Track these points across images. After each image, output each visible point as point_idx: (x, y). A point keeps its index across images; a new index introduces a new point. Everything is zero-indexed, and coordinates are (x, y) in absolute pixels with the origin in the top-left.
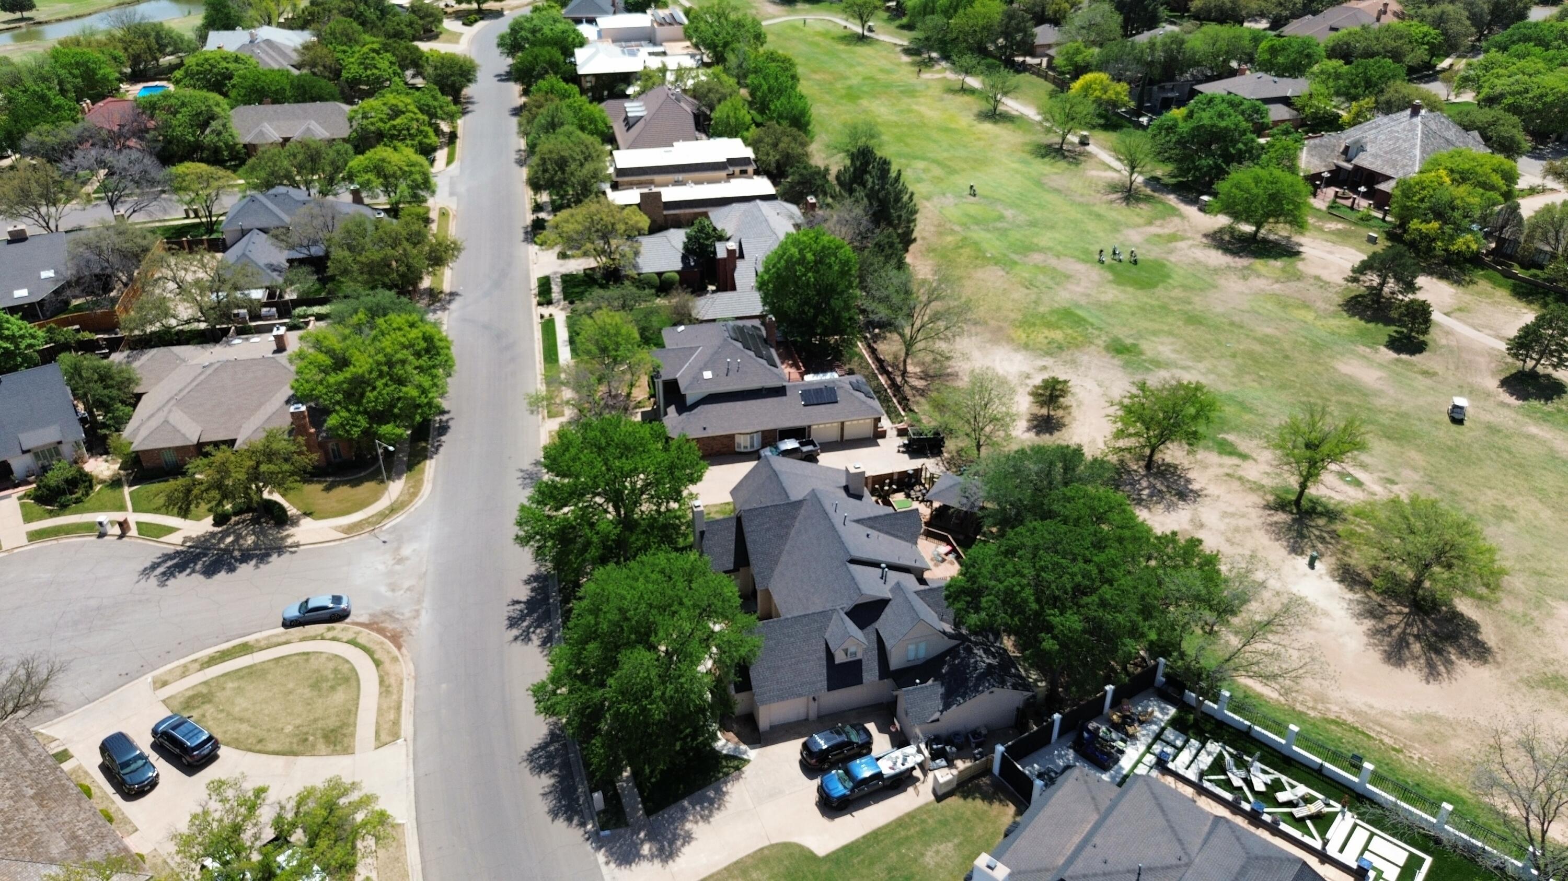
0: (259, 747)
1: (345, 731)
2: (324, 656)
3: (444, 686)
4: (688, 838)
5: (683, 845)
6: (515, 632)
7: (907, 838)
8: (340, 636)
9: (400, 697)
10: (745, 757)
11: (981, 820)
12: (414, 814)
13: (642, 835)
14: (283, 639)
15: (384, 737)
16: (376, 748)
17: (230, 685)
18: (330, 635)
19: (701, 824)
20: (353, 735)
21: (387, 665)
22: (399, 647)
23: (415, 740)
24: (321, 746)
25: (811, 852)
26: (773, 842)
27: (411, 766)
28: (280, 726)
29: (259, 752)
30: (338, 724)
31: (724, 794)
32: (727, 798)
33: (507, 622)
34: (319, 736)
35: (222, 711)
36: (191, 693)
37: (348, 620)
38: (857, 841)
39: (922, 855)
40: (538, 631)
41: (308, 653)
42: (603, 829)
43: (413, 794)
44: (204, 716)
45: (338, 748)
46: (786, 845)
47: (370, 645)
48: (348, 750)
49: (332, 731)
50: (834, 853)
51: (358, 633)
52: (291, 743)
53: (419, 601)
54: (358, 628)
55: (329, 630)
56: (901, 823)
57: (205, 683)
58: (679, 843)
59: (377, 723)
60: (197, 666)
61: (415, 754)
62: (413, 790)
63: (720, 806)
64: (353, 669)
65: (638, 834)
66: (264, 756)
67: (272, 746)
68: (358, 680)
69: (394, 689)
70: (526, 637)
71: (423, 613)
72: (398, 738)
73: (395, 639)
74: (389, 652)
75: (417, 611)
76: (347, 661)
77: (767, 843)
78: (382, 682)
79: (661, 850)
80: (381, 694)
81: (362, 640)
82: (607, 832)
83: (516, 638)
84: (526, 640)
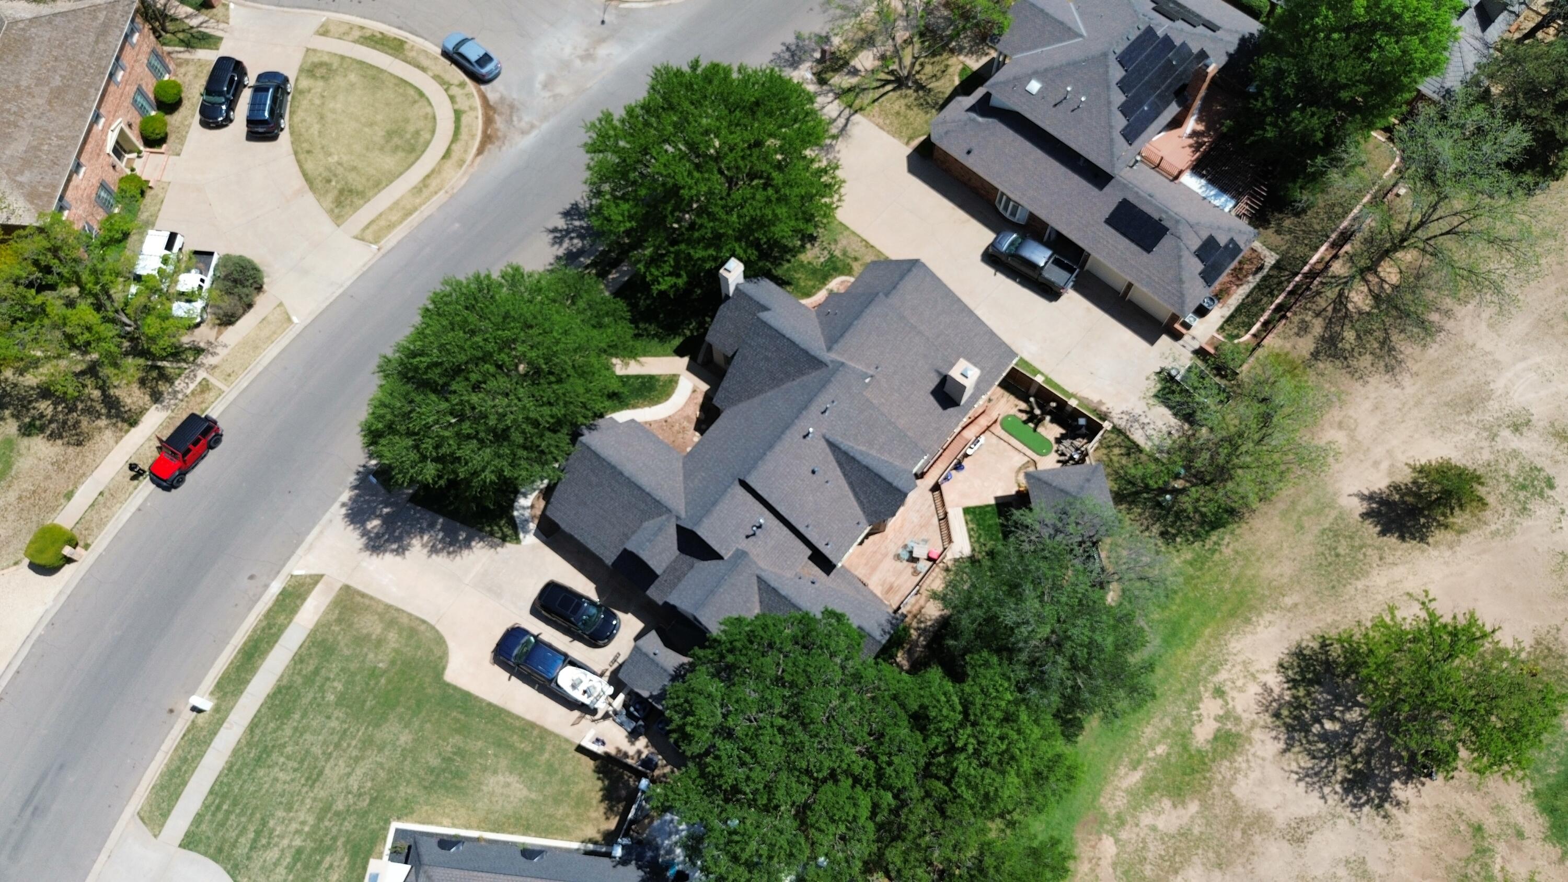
0: (302, 157)
1: (355, 200)
2: (429, 109)
3: (457, 225)
4: (401, 550)
5: (392, 551)
6: (561, 224)
7: (511, 747)
8: (458, 99)
9: (420, 205)
10: (521, 536)
11: (577, 805)
12: (309, 321)
13: (386, 510)
14: (425, 62)
15: (369, 234)
16: (356, 238)
17: (353, 77)
18: (454, 90)
19: (425, 551)
20: (356, 209)
21: (449, 163)
22: (480, 152)
23: (384, 256)
24: (331, 197)
25: (444, 668)
26: (438, 627)
27: (355, 278)
28: (333, 150)
29: (298, 161)
30: (360, 188)
31: (469, 547)
32: (465, 552)
33: (568, 207)
34: (339, 186)
35: (323, 97)
36: (326, 59)
37: (483, 87)
38: (481, 700)
39: (495, 772)
40: (575, 241)
41: (421, 94)
42: (374, 475)
43: (328, 303)
44: (309, 90)
45: (336, 211)
46: (440, 640)
47: (464, 130)
48: (338, 219)
49: (351, 191)
50: (455, 688)
51: (472, 108)
52: (320, 175)
53: (545, 118)
54: (478, 102)
55: (462, 85)
56: (528, 728)
57: (343, 58)
58: (395, 546)
59: (381, 215)
60: (357, 34)
61: (369, 269)
62: (331, 300)
63: (454, 552)
64: (427, 144)
65: (386, 507)
66: (297, 168)
67: (309, 166)
68: (417, 158)
69: (426, 193)
70: (559, 236)
71: (535, 133)
72: (376, 242)
73: (487, 139)
74: (466, 151)
75: (532, 127)
76: (433, 132)
77: (432, 621)
78: (428, 176)
79: (378, 536)
80: (415, 187)
81: (465, 120)
82: (374, 480)
83: (555, 230)
84: (558, 241)
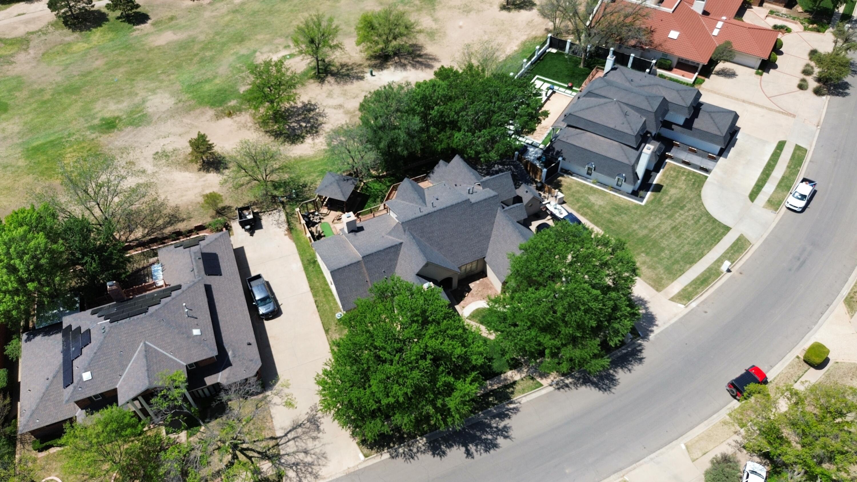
3: (567, 471)
6: (500, 440)
12: (674, 443)
23: (621, 469)
27: (641, 462)
33: (492, 451)
42: (640, 335)
43: (661, 450)
61: (631, 465)
62: (659, 452)
70: (504, 432)
79: (640, 305)
83: (506, 437)
84: (506, 429)
